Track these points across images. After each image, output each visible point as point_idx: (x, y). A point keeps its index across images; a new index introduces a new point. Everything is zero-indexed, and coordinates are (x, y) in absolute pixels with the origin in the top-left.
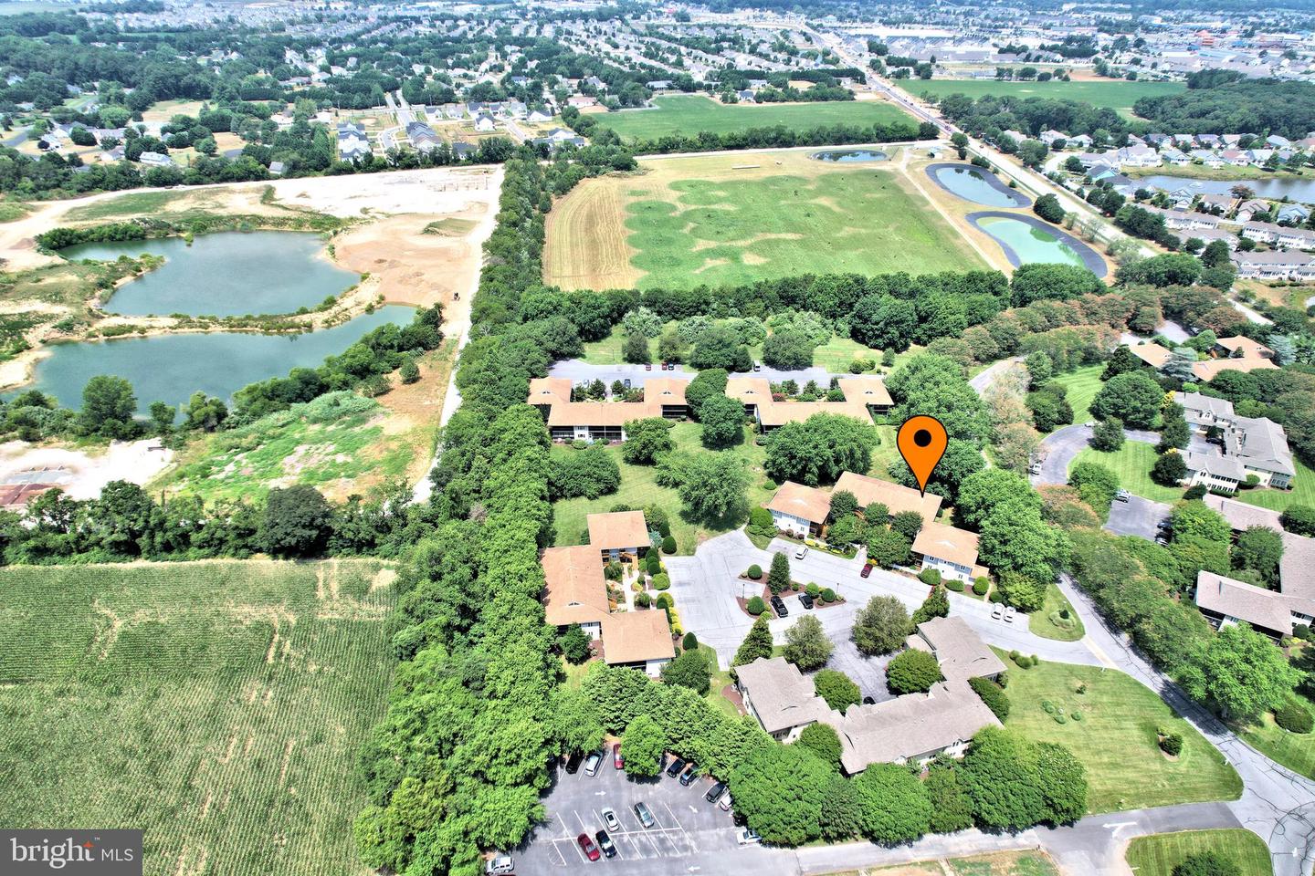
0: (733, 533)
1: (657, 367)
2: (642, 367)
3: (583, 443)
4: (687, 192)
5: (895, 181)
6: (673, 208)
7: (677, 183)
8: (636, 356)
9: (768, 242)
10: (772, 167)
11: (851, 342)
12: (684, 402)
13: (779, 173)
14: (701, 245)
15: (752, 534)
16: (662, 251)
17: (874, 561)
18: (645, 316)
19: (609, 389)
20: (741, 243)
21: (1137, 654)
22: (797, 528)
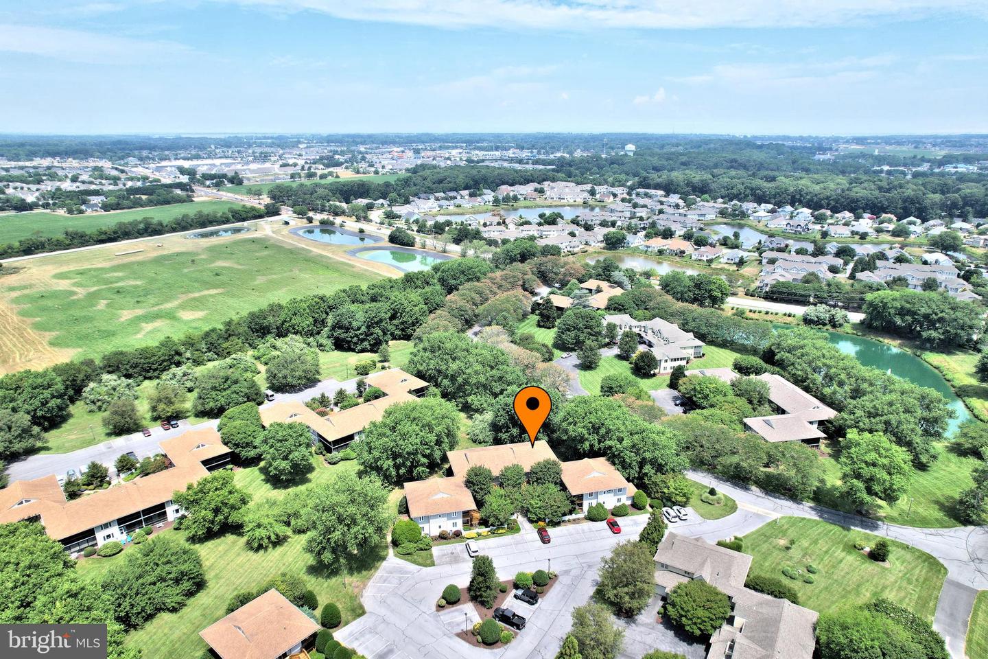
0: (384, 564)
1: (157, 430)
2: (137, 437)
3: (116, 545)
4: (78, 279)
5: (272, 241)
6: (74, 293)
7: (62, 273)
8: (124, 426)
9: (194, 299)
10: (154, 250)
11: (337, 353)
12: (226, 450)
13: (166, 252)
14: (126, 315)
15: (406, 555)
16: (84, 328)
17: (541, 524)
18: (113, 383)
19: (112, 470)
20: (168, 306)
21: (775, 498)
22: (448, 526)
